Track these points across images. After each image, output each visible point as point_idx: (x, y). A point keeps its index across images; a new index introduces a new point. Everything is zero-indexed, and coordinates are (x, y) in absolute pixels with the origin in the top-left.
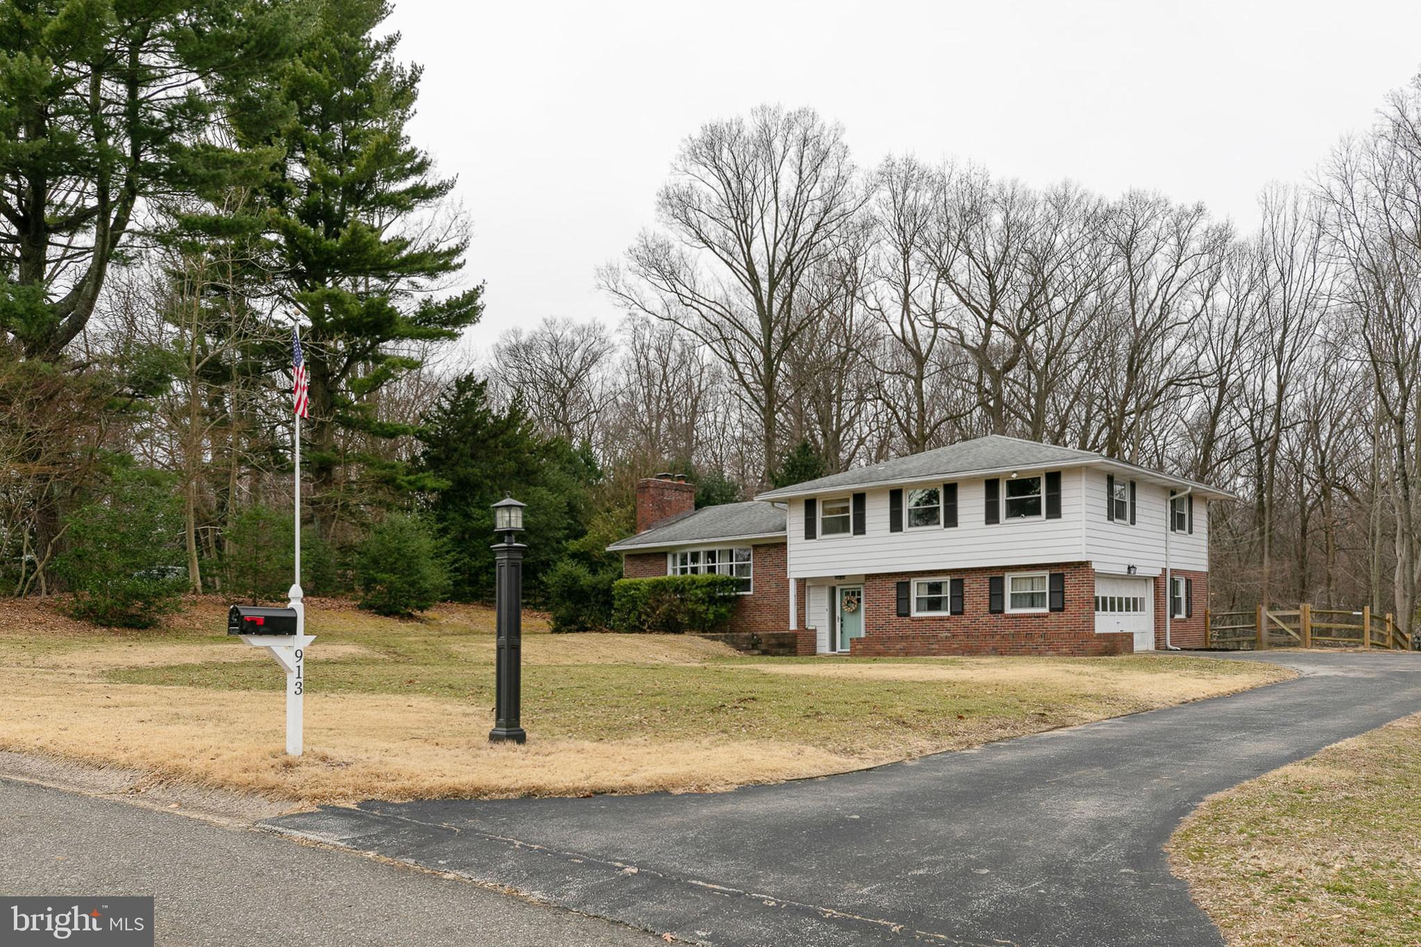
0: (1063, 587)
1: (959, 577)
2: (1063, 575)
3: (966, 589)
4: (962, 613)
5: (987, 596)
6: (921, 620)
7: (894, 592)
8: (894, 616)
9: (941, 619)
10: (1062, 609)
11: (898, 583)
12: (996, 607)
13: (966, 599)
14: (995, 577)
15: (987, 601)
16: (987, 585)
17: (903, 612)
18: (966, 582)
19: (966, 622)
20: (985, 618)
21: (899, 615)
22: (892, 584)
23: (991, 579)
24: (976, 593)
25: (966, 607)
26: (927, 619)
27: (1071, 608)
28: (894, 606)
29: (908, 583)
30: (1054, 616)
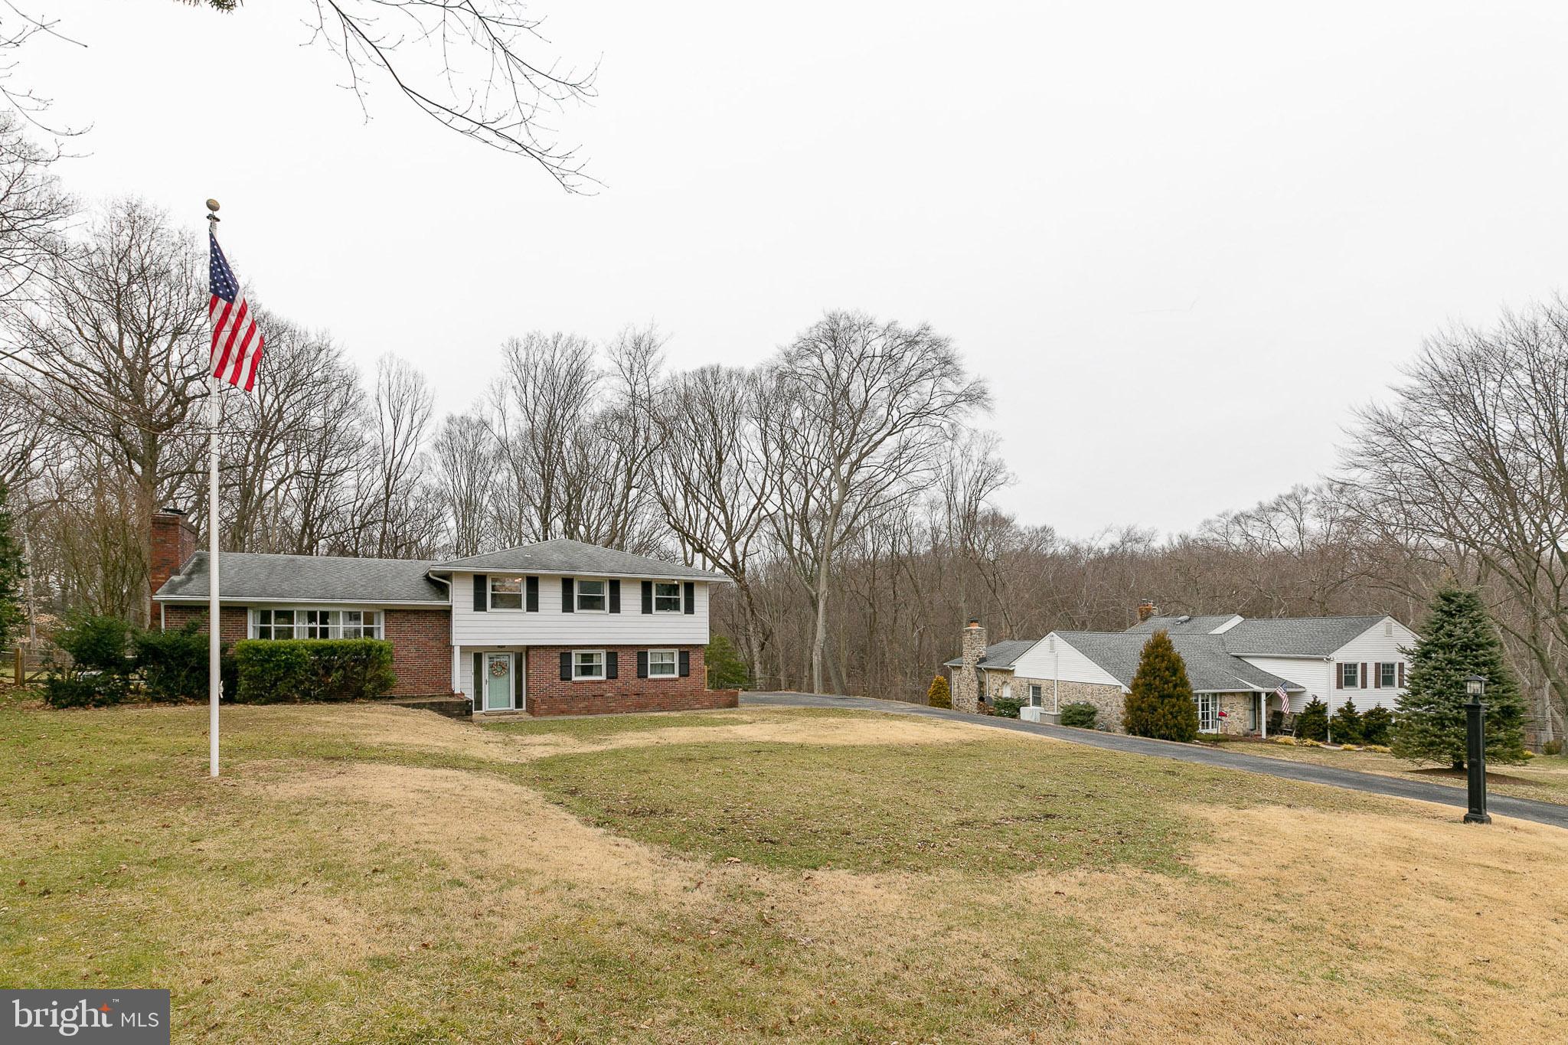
0: (688, 660)
1: (613, 652)
2: (688, 652)
3: (619, 660)
4: (616, 677)
5: (635, 665)
6: (582, 683)
7: (558, 661)
8: (558, 680)
9: (600, 682)
10: (688, 676)
11: (561, 653)
12: (642, 673)
13: (619, 667)
14: (641, 652)
15: (635, 669)
16: (635, 657)
17: (565, 676)
18: (619, 654)
19: (620, 684)
20: (634, 683)
21: (562, 679)
22: (556, 654)
23: (639, 653)
24: (627, 665)
25: (620, 673)
26: (588, 682)
27: (693, 674)
28: (558, 671)
29: (570, 653)
30: (682, 680)
